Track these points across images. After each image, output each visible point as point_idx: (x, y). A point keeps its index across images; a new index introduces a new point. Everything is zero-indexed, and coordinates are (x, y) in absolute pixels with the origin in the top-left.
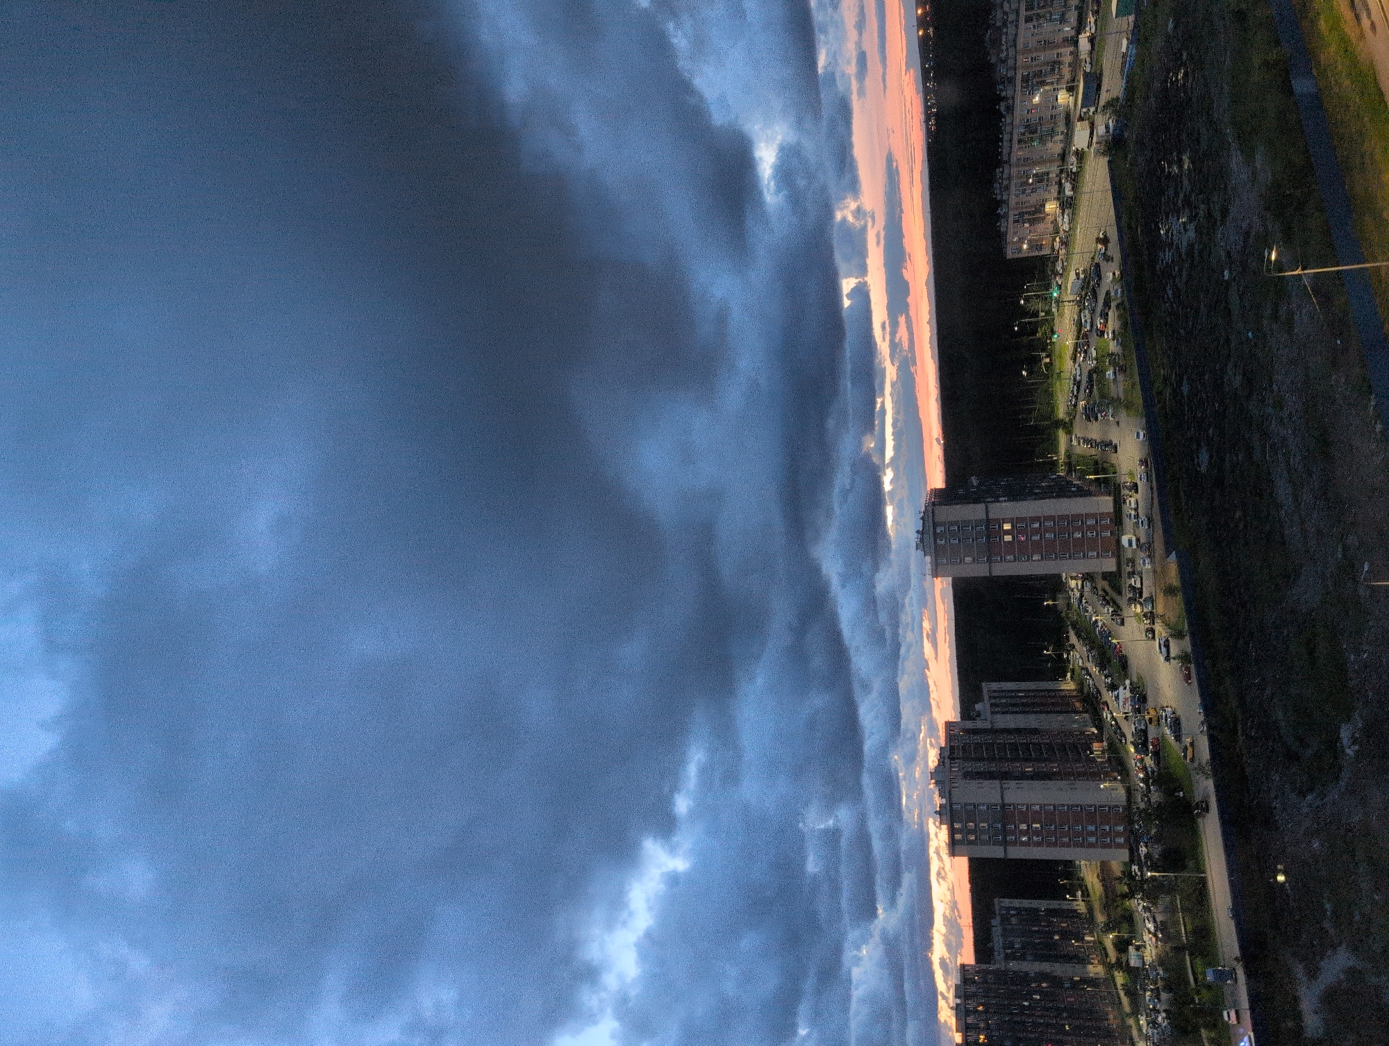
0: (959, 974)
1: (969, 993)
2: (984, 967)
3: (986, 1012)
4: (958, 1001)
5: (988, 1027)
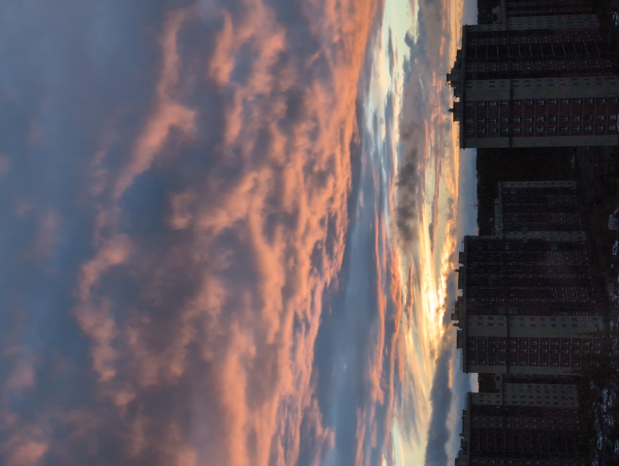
0: (463, 244)
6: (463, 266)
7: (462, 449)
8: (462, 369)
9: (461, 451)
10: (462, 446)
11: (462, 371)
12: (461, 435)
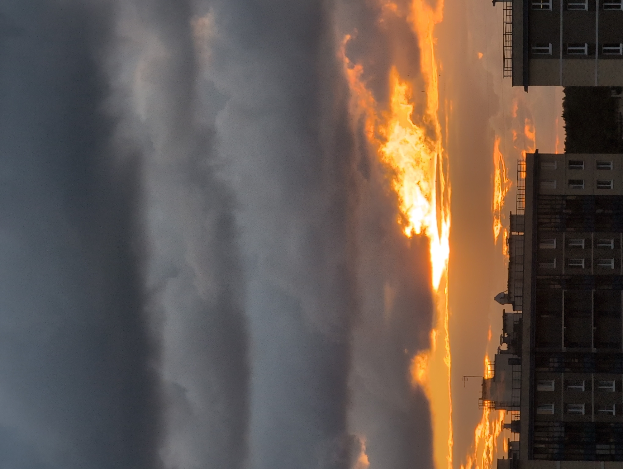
7: (505, 347)
8: (510, 73)
9: (503, 352)
10: (506, 336)
11: (510, 79)
12: (502, 299)
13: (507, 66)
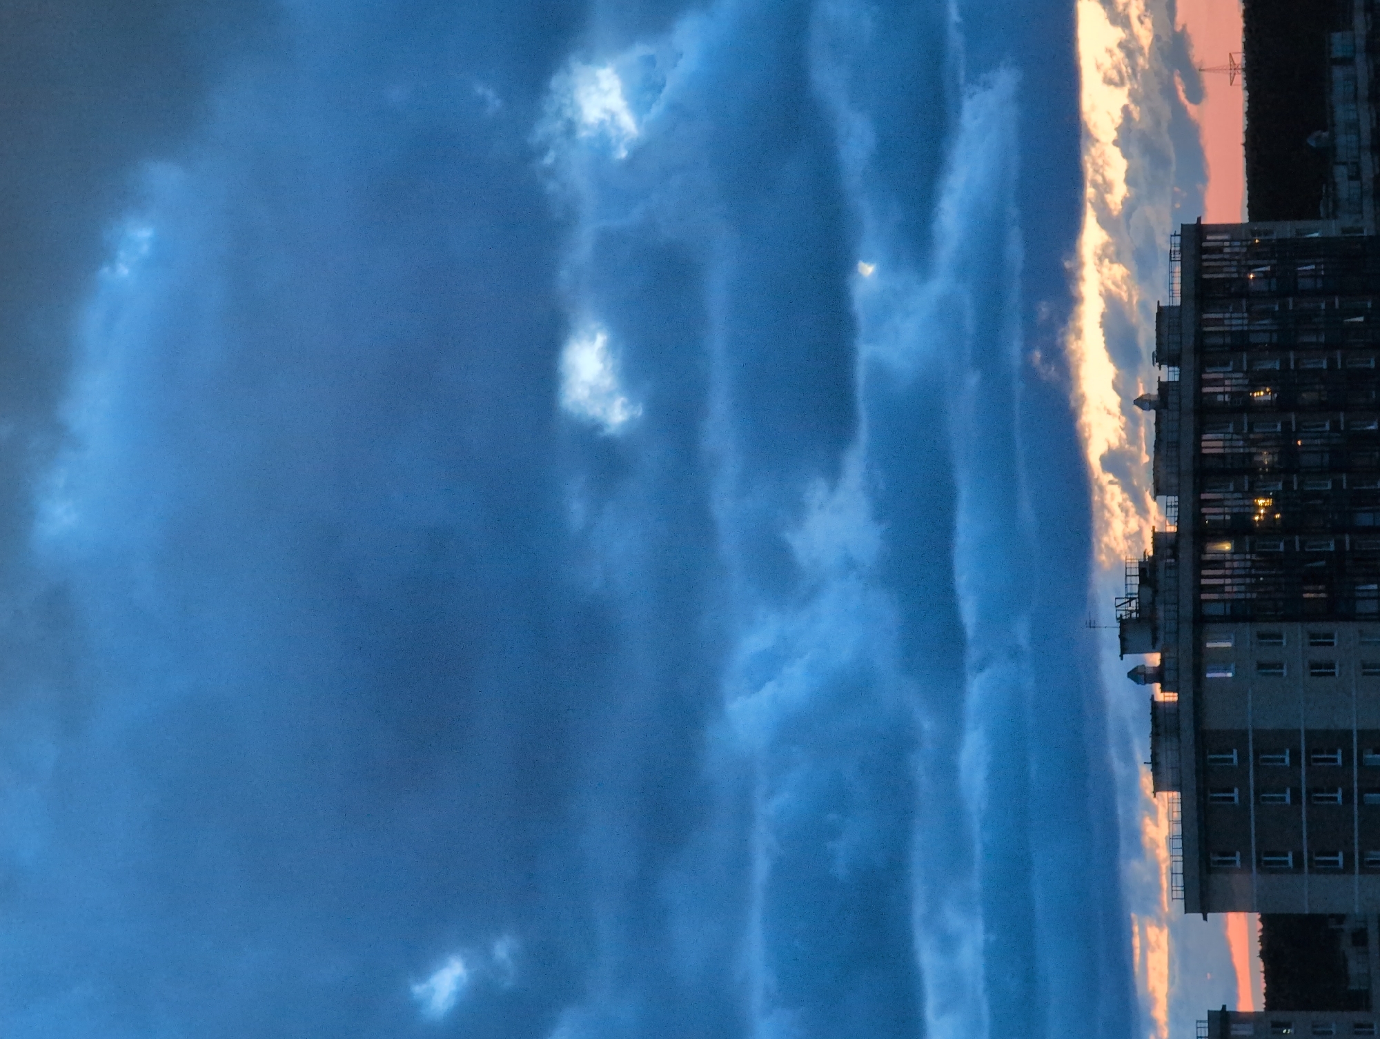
0: (1178, 268)
1: (1219, 340)
2: (1285, 229)
3: (1281, 406)
4: (1168, 374)
5: (1289, 463)
6: (1177, 379)
13: (1176, 883)
